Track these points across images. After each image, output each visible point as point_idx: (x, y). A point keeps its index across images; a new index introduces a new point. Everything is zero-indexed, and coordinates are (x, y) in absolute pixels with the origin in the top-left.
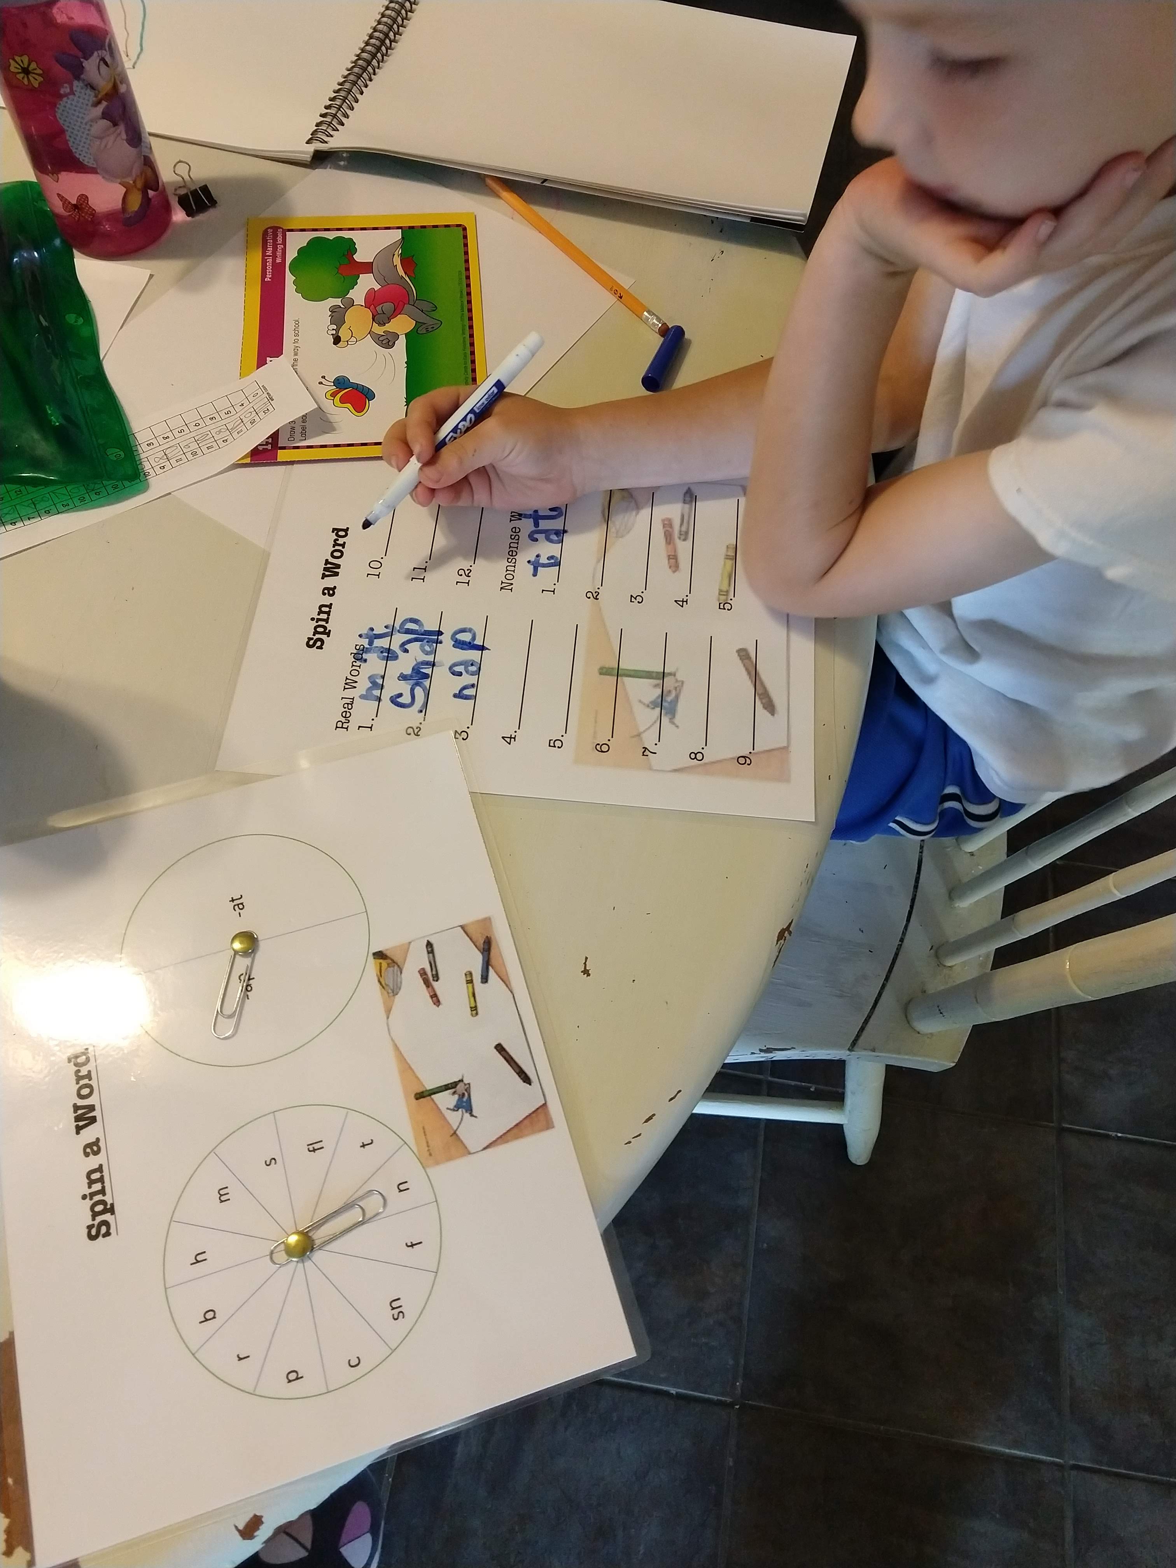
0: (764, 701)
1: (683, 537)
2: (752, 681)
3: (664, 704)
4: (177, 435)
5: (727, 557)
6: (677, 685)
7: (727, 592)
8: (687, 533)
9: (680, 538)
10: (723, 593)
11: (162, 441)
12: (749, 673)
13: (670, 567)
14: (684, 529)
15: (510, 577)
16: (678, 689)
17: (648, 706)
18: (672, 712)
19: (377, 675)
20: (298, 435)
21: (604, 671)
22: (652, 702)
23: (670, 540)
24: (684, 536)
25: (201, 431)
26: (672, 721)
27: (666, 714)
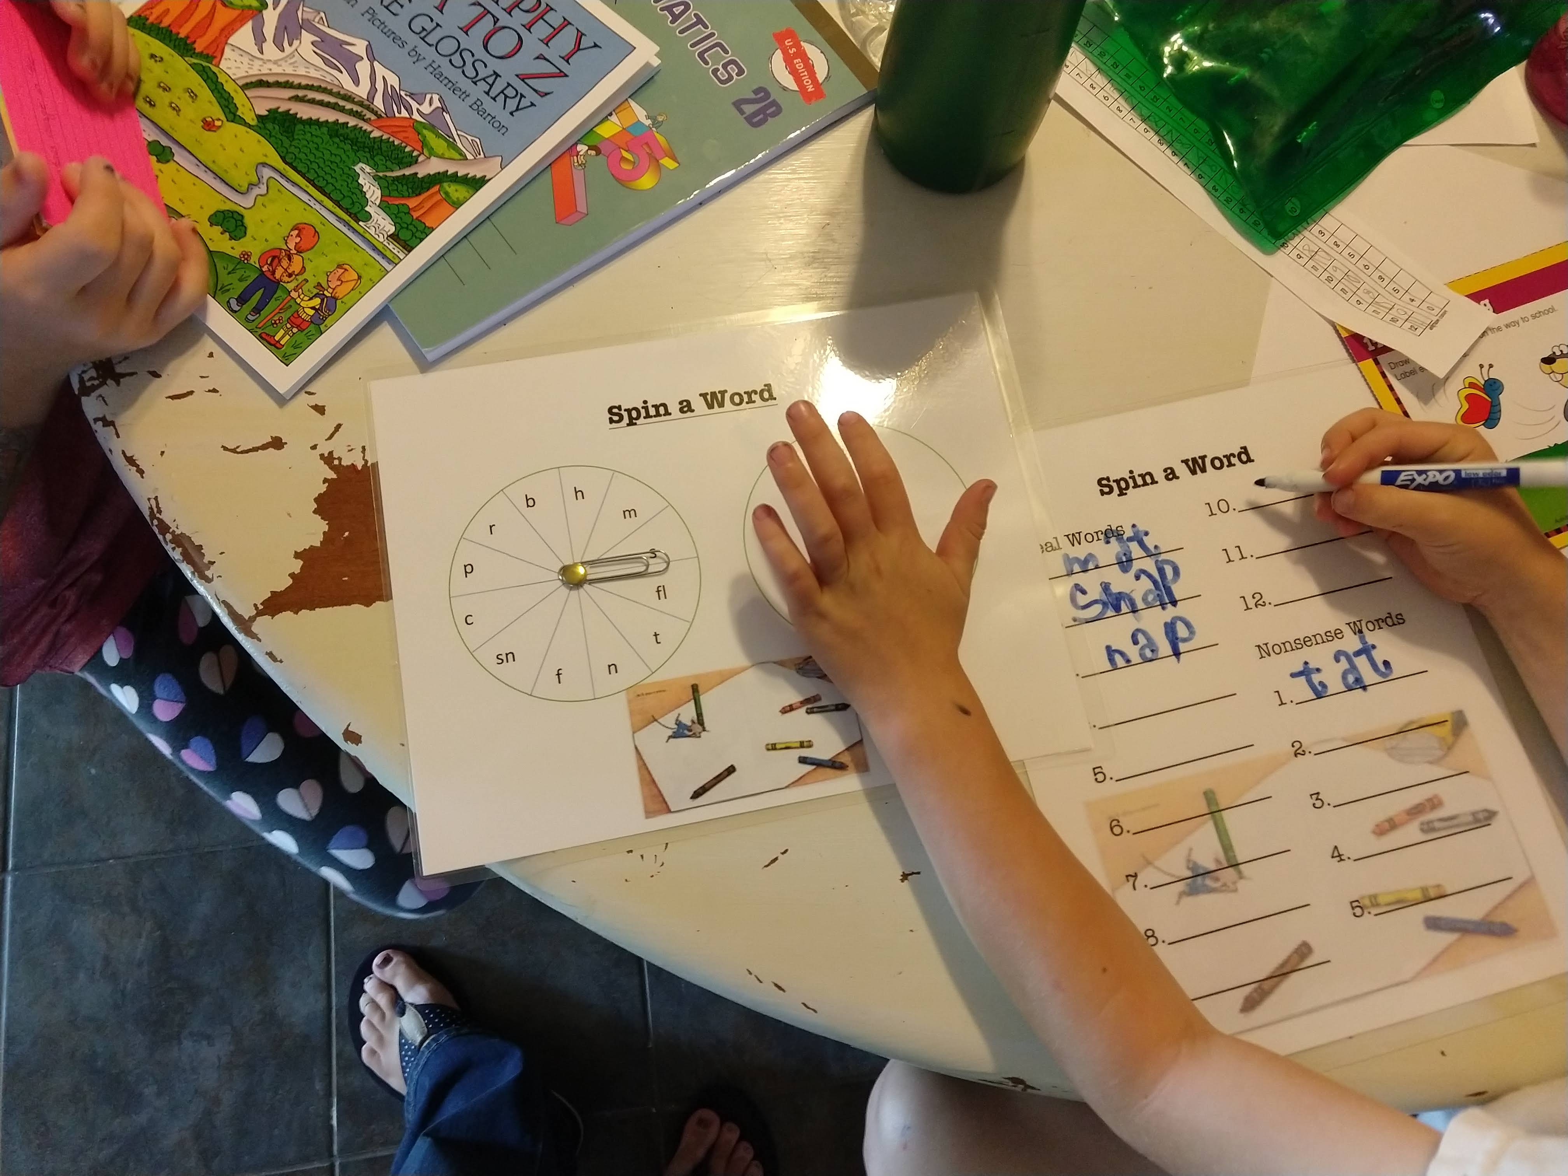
0: (1255, 995)
1: (1425, 827)
2: (1274, 972)
3: (1199, 878)
4: (1345, 253)
5: (1424, 890)
6: (1229, 884)
7: (1378, 905)
8: (1434, 830)
9: (1422, 824)
10: (1374, 901)
11: (1331, 242)
12: (1282, 965)
13: (1377, 826)
14: (1437, 825)
15: (1277, 649)
16: (1225, 888)
17: (1189, 861)
18: (1193, 891)
19: (1097, 561)
20: (1400, 370)
21: (1209, 796)
22: (1195, 863)
23: (1415, 814)
24: (1427, 828)
25: (1361, 275)
26: (1182, 894)
27: (1188, 885)
